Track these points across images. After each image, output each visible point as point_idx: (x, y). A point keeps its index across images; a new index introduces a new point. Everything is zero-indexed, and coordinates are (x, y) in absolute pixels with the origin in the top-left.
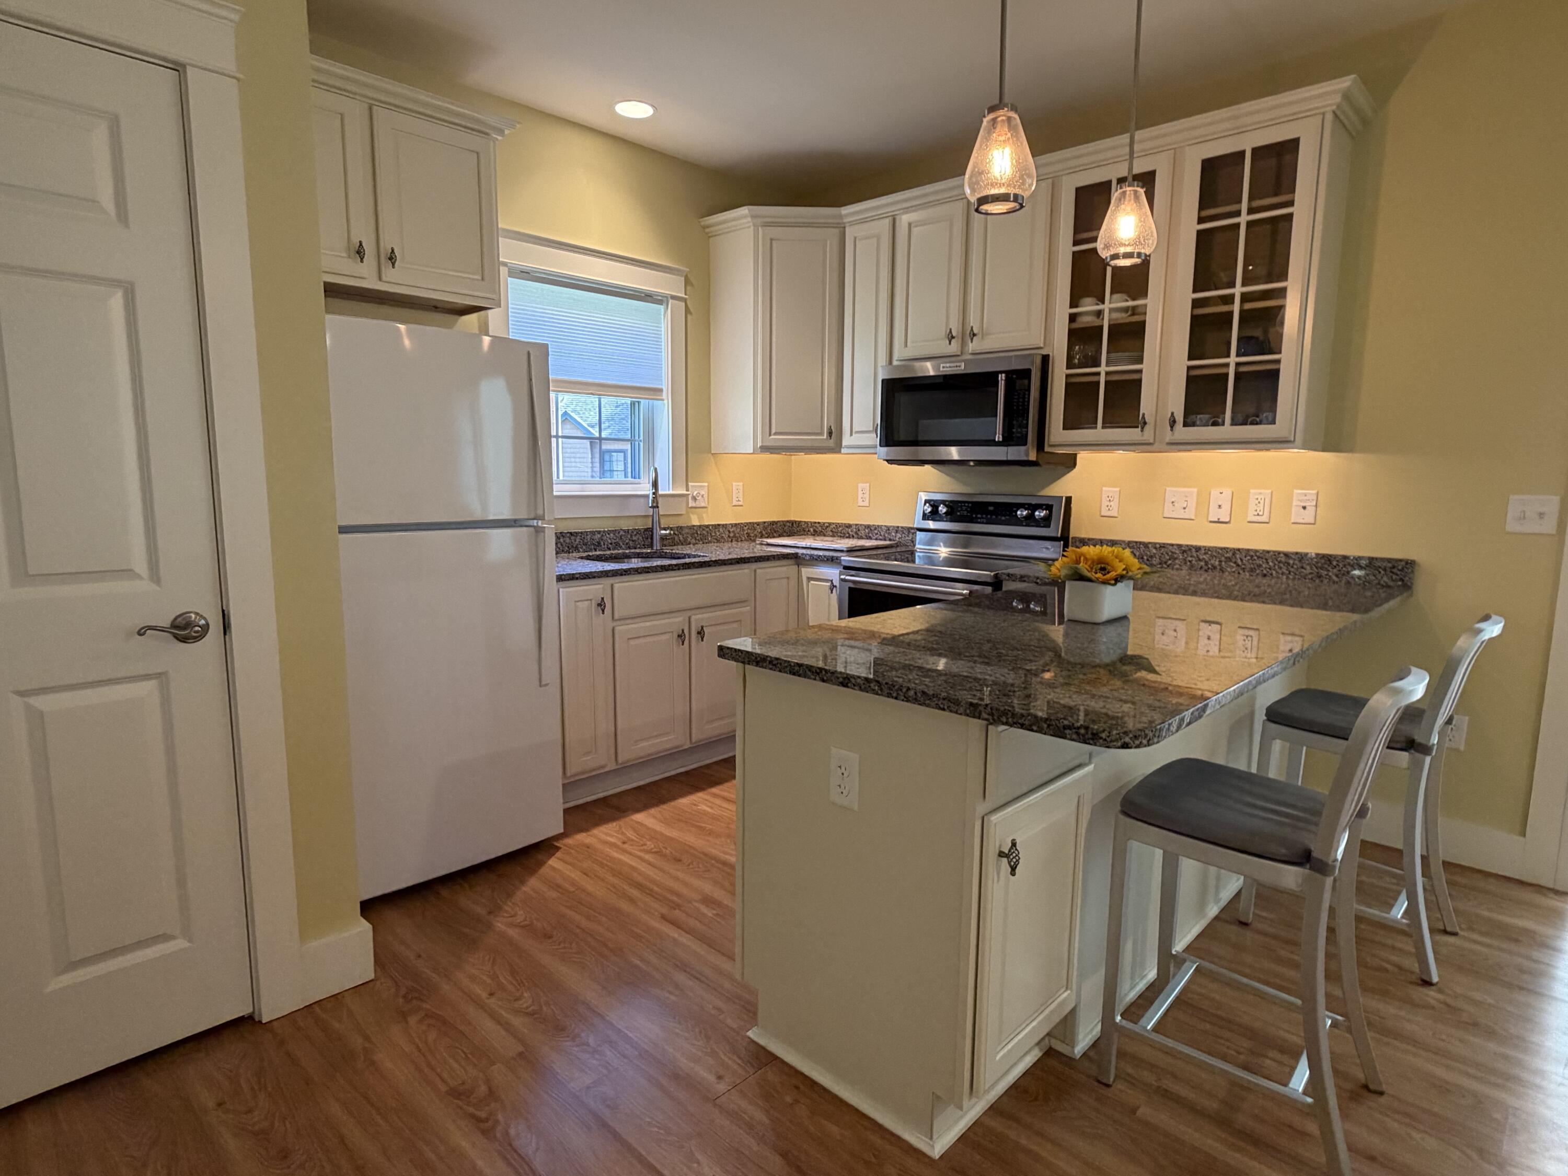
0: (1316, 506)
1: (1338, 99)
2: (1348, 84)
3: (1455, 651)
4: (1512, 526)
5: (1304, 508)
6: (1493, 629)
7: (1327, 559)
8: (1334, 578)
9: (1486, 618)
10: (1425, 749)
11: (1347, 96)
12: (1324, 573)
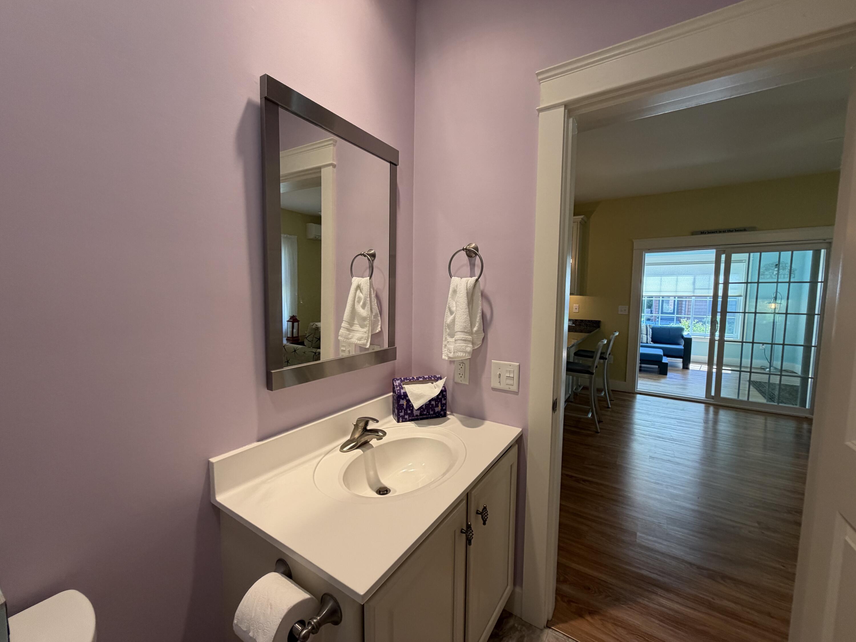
0: (579, 308)
1: (581, 219)
2: (582, 217)
3: (610, 338)
4: (620, 313)
5: (576, 309)
6: (617, 334)
7: (582, 321)
8: (584, 325)
9: (615, 332)
10: (606, 359)
11: (582, 219)
12: (581, 324)
